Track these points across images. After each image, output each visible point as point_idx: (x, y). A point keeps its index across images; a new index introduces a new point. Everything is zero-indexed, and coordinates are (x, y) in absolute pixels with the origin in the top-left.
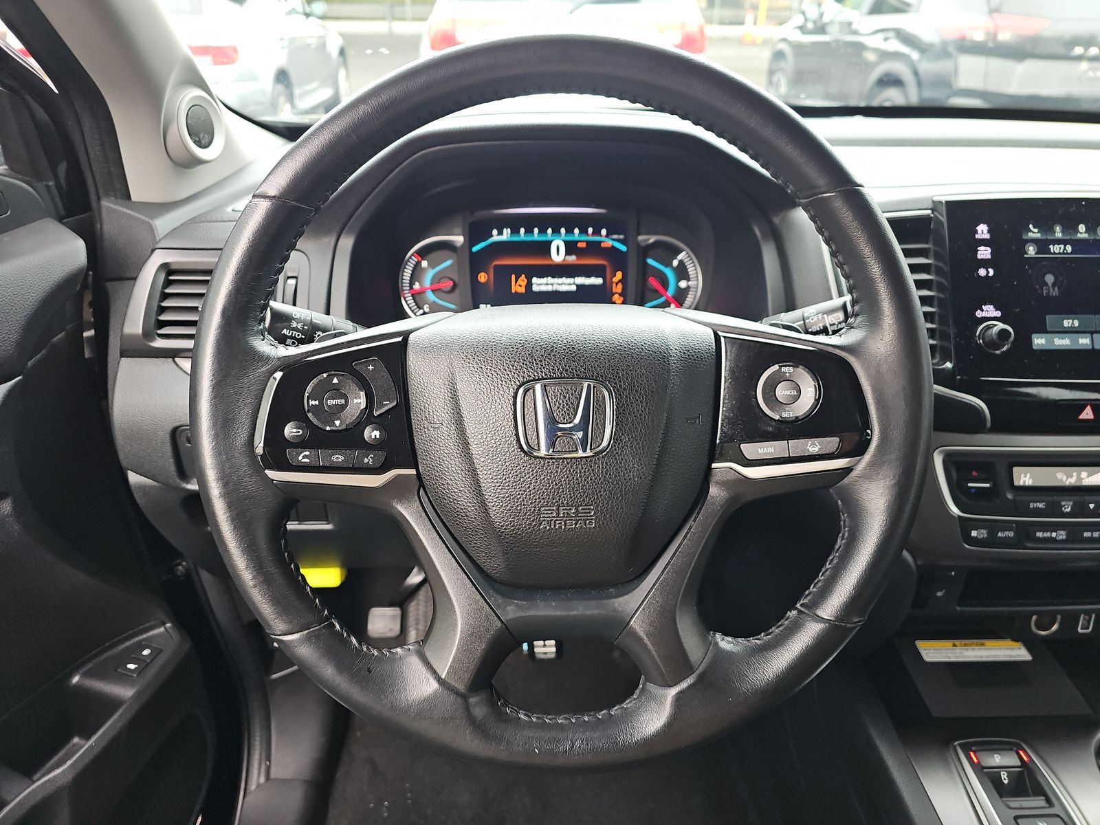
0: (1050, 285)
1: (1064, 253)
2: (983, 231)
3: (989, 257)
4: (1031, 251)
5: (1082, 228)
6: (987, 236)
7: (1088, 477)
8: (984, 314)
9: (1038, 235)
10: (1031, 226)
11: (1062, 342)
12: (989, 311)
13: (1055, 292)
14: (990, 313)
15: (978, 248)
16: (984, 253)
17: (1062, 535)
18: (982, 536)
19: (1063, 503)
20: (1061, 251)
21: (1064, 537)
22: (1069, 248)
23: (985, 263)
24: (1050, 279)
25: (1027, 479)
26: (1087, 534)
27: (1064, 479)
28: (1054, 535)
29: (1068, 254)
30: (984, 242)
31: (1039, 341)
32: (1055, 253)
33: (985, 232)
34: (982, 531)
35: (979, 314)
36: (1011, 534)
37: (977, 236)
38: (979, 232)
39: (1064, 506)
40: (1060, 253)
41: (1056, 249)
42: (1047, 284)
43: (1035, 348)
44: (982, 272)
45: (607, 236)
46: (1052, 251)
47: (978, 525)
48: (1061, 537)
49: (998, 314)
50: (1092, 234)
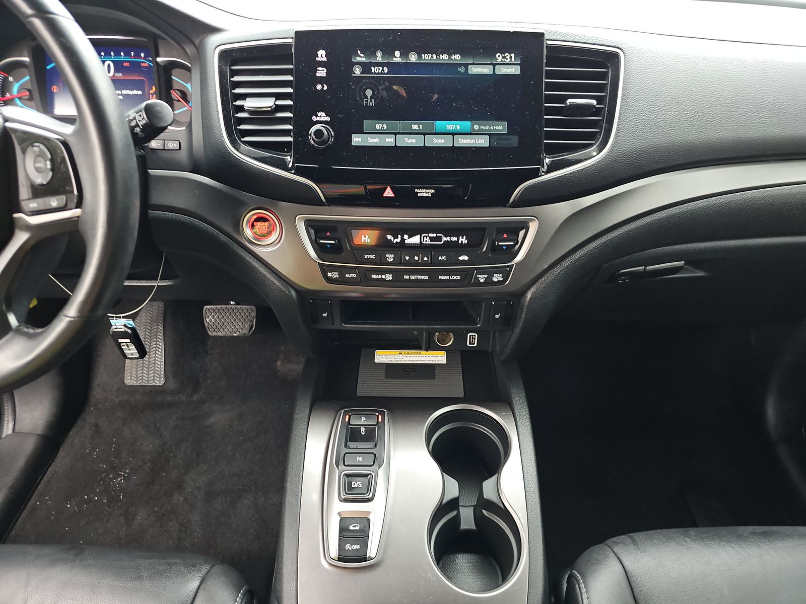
0: (369, 97)
1: (381, 73)
2: (322, 55)
3: (325, 75)
4: (357, 71)
5: (397, 53)
6: (325, 59)
7: (409, 238)
8: (318, 119)
9: (364, 60)
10: (359, 52)
11: (373, 141)
12: (322, 116)
13: (372, 103)
14: (322, 118)
15: (318, 69)
16: (322, 72)
17: (389, 277)
18: (335, 277)
19: (387, 256)
20: (380, 72)
21: (391, 279)
22: (386, 70)
23: (321, 80)
24: (369, 93)
25: (366, 239)
26: (406, 277)
27: (392, 239)
28: (384, 277)
29: (385, 74)
30: (322, 64)
31: (357, 140)
32: (375, 73)
33: (324, 56)
34: (335, 273)
35: (314, 118)
36: (354, 275)
37: (318, 59)
38: (319, 56)
39: (388, 257)
40: (378, 73)
41: (376, 70)
42: (366, 97)
43: (353, 144)
44: (319, 87)
45: (145, 58)
46: (373, 71)
47: (333, 269)
48: (388, 279)
49: (328, 119)
50: (405, 59)
